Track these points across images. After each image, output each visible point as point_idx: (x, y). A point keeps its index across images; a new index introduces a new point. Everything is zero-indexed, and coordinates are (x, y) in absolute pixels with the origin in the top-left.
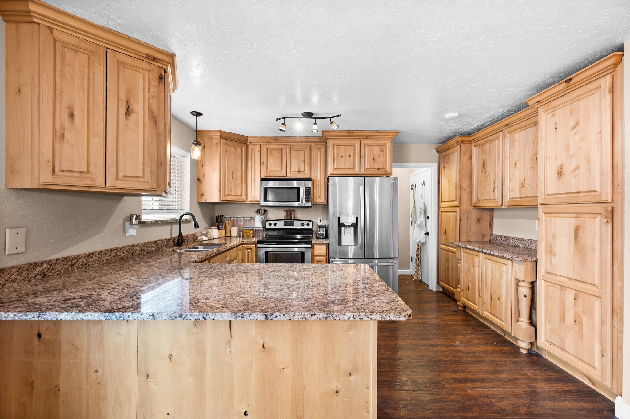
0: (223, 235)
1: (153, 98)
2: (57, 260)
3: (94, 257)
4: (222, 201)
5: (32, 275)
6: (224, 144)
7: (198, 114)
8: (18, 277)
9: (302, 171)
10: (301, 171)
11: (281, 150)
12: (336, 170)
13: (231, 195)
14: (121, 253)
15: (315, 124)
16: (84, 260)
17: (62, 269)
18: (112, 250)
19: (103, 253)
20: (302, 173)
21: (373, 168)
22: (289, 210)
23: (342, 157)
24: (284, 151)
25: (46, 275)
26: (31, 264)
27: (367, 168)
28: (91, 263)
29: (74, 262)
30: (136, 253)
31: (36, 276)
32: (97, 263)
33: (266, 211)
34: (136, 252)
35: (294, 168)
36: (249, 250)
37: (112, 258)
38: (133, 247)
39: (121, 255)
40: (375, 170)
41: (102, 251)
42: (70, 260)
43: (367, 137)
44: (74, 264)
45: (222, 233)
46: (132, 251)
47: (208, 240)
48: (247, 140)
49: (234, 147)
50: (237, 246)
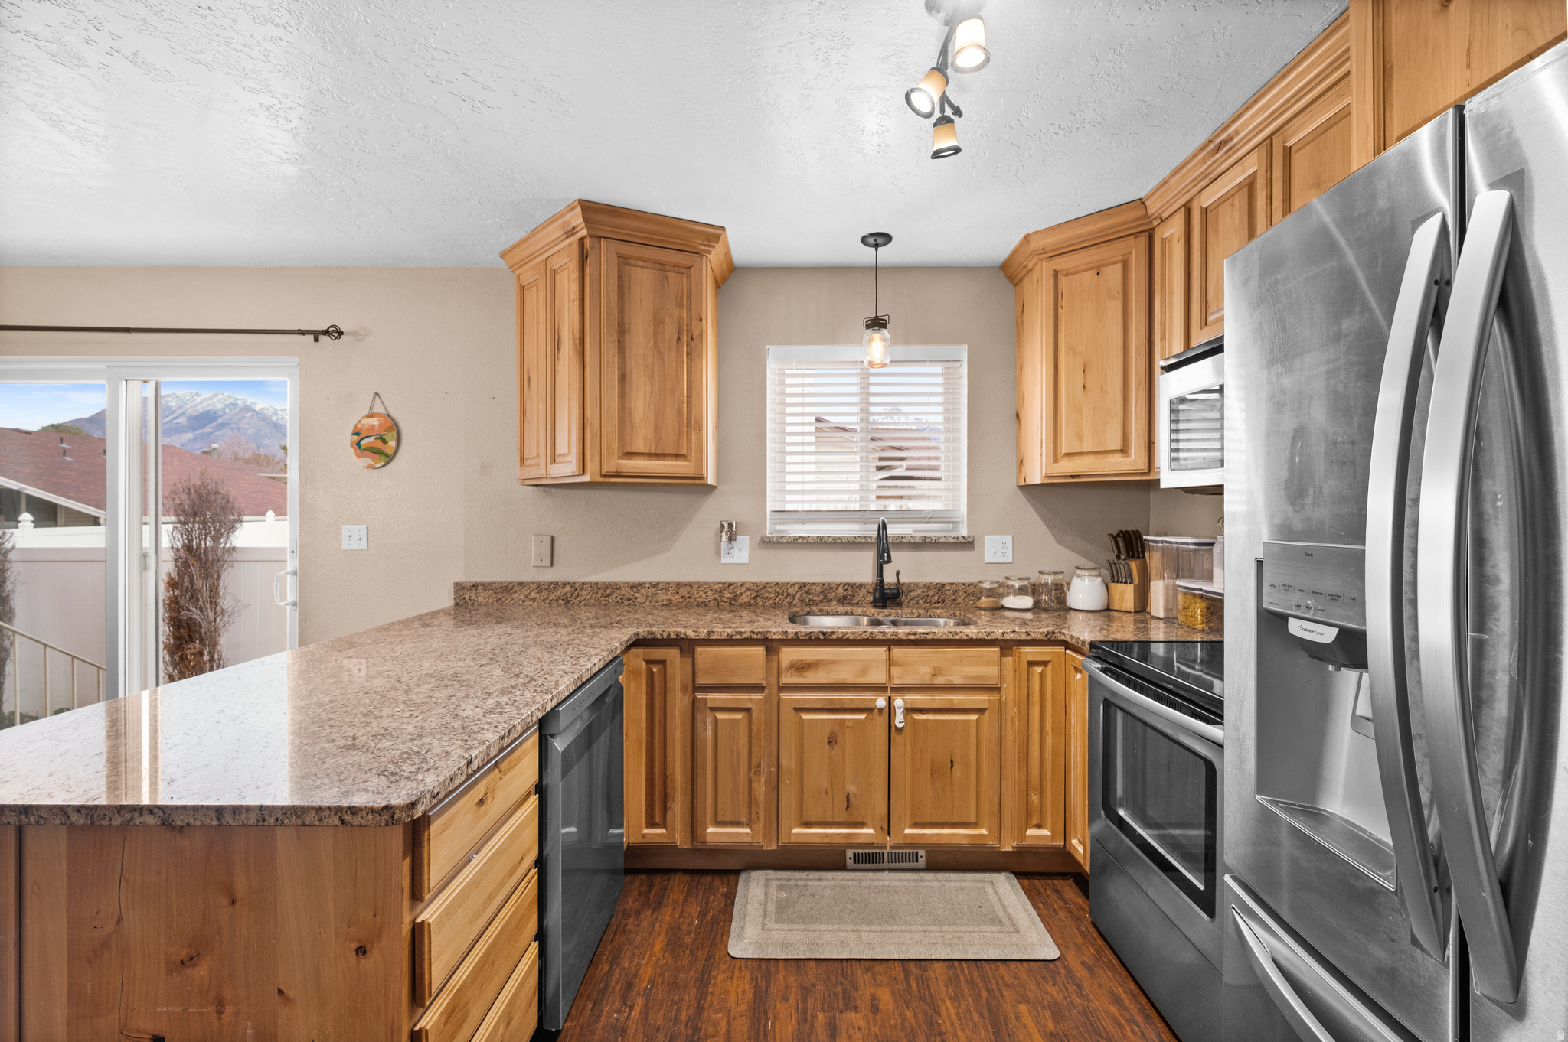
0: (1128, 604)
2: (583, 584)
3: (643, 591)
4: (1047, 477)
5: (553, 597)
6: (1052, 274)
7: (879, 239)
8: (538, 596)
13: (1081, 454)
14: (701, 593)
16: (627, 592)
17: (591, 598)
18: (679, 585)
19: (660, 586)
25: (569, 601)
26: (552, 583)
28: (638, 599)
29: (609, 591)
30: (740, 600)
31: (557, 600)
32: (650, 602)
34: (741, 597)
36: (1079, 676)
37: (681, 600)
38: (731, 587)
39: (701, 597)
41: (658, 583)
42: (602, 588)
44: (608, 596)
45: (1122, 594)
46: (729, 595)
47: (1037, 607)
48: (1146, 216)
49: (1092, 269)
50: (1006, 646)
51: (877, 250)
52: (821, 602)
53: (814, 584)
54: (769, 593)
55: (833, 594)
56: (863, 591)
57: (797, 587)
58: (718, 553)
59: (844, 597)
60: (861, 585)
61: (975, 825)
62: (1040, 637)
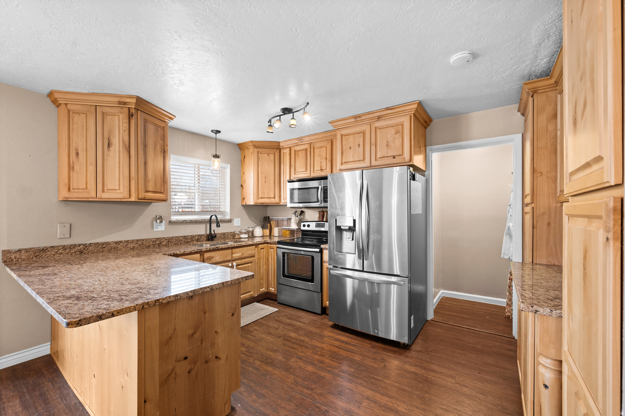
0: (268, 234)
1: (125, 132)
2: (90, 244)
3: (121, 244)
4: (256, 203)
5: (72, 251)
6: (257, 152)
7: (217, 132)
8: (63, 252)
10: (323, 169)
11: (306, 150)
12: (345, 164)
13: (264, 198)
14: (147, 243)
15: (293, 118)
16: (113, 245)
17: (95, 249)
18: (138, 240)
19: (129, 242)
20: (324, 171)
21: (387, 157)
22: (322, 211)
23: (350, 148)
24: (308, 150)
25: (83, 252)
26: (72, 245)
27: (379, 158)
28: (119, 248)
29: (104, 246)
30: (163, 244)
31: (75, 252)
32: (125, 248)
33: (302, 212)
35: (317, 167)
36: (272, 250)
37: (139, 246)
38: (159, 239)
39: (147, 244)
41: (129, 241)
42: (101, 245)
43: (379, 118)
44: (104, 248)
45: (266, 232)
46: (158, 242)
47: (249, 237)
48: (279, 146)
49: (267, 154)
50: (257, 245)
51: (216, 135)
52: (191, 241)
53: (188, 236)
54: (173, 240)
55: (194, 239)
56: (203, 237)
57: (183, 237)
58: (153, 227)
59: (198, 239)
60: (203, 235)
61: (250, 292)
62: (263, 242)
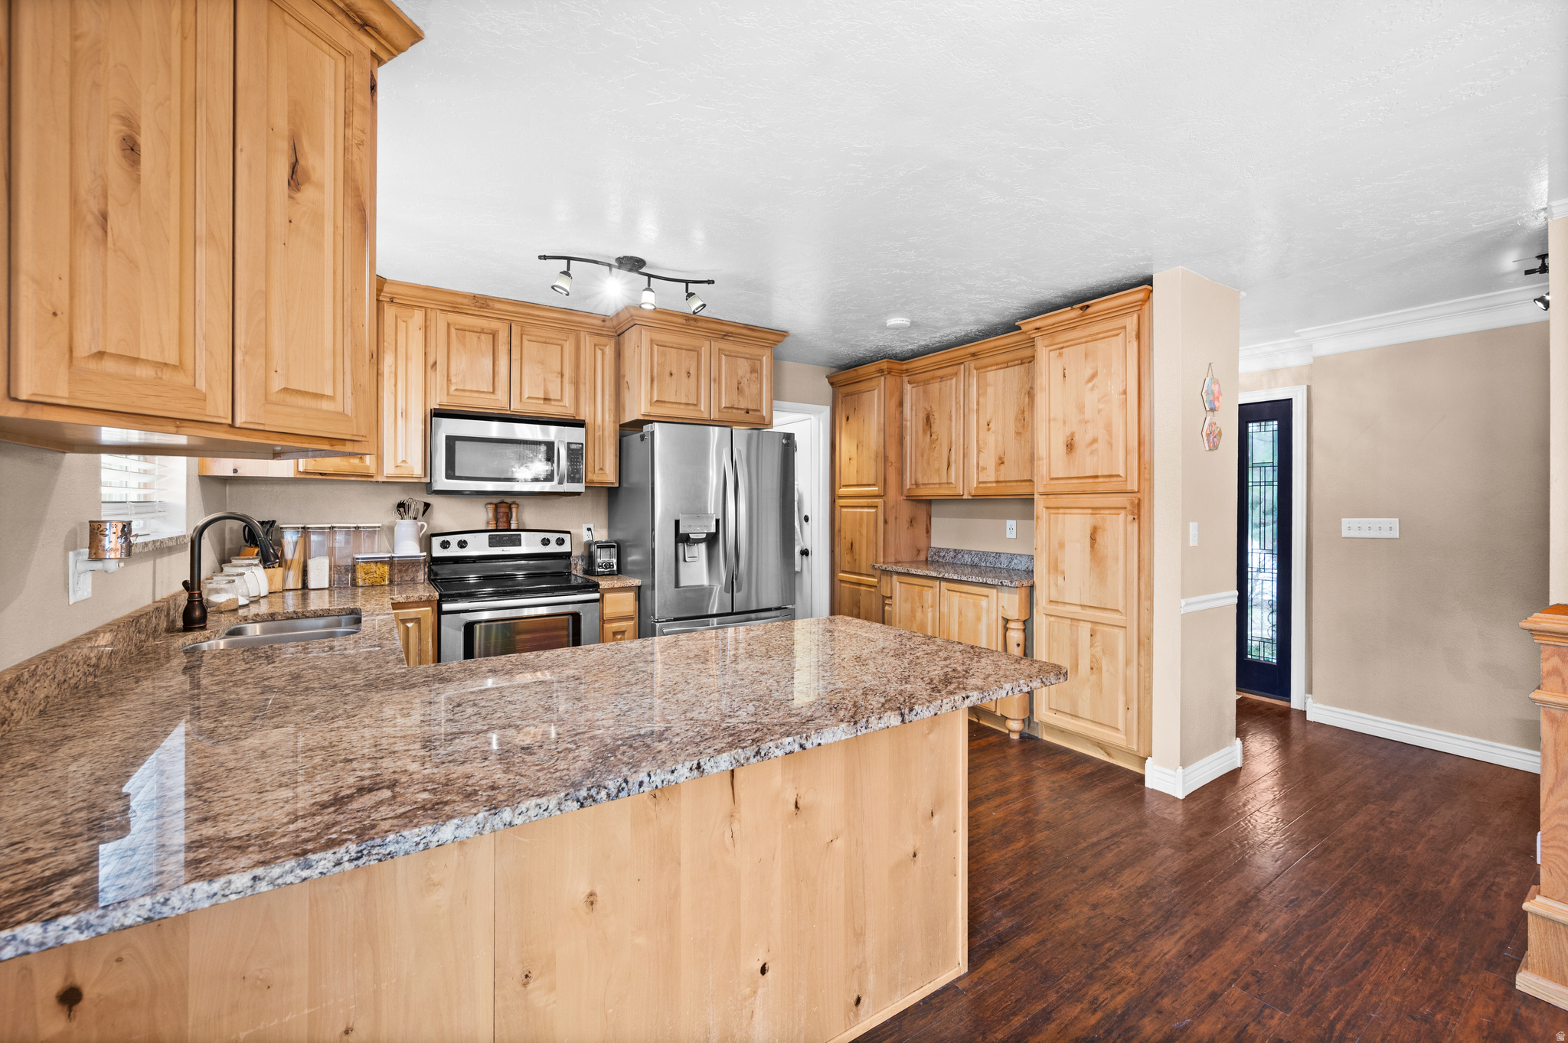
0: (277, 585)
1: (360, 147)
4: (303, 472)
9: (555, 400)
10: (552, 397)
11: (494, 335)
12: (657, 404)
15: (649, 289)
20: (553, 403)
21: (738, 409)
22: (502, 503)
23: (671, 374)
24: (503, 337)
27: (724, 407)
33: (427, 506)
35: (533, 389)
36: (410, 625)
40: (740, 411)
43: (725, 335)
45: (274, 577)
48: (382, 290)
58: (67, 585)
